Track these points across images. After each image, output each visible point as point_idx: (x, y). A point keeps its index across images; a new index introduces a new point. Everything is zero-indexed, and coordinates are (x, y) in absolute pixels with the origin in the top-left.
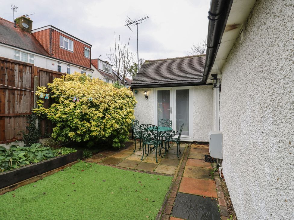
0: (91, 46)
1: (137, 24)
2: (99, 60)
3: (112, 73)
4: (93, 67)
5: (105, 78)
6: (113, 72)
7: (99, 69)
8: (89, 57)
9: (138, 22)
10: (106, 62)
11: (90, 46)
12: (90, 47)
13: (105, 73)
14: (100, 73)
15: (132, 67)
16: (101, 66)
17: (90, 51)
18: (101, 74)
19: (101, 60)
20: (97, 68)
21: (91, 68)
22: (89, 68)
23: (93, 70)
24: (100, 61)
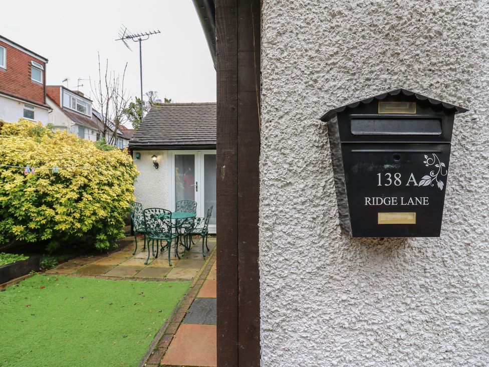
0: (47, 60)
1: (140, 40)
2: (63, 88)
3: (91, 115)
4: (49, 103)
5: (76, 124)
6: (93, 114)
7: (63, 107)
8: (41, 82)
9: (142, 38)
10: (78, 94)
11: (44, 62)
12: (44, 64)
13: (77, 114)
14: (65, 114)
15: (132, 105)
16: (66, 101)
17: (44, 72)
18: (68, 117)
19: (67, 89)
20: (58, 105)
21: (45, 103)
22: (41, 104)
23: (50, 108)
24: (65, 91)
